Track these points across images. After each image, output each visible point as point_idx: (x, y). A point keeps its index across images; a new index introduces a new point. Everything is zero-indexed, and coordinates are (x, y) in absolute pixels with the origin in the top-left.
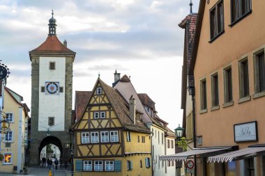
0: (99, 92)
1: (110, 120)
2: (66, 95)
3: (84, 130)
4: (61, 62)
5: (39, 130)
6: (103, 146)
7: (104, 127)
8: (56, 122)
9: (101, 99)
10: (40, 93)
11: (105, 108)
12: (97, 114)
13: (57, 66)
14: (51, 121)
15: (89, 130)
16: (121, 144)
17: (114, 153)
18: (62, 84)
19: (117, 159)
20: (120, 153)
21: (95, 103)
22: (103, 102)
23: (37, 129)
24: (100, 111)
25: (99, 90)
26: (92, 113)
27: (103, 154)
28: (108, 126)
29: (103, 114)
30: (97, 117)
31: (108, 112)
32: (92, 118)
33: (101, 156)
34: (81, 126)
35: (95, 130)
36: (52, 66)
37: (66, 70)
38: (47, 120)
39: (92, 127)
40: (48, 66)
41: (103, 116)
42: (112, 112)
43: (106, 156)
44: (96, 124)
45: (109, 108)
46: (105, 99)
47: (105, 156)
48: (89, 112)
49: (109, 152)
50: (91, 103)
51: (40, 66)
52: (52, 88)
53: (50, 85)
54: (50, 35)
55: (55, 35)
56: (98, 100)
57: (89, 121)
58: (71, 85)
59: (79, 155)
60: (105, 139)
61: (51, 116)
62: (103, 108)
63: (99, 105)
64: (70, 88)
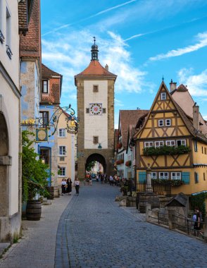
0: (164, 98)
1: (176, 128)
2: (108, 115)
3: (147, 139)
4: (103, 85)
5: (85, 148)
7: (169, 135)
9: (166, 105)
12: (161, 122)
15: (153, 139)
17: (182, 164)
18: (105, 106)
19: (184, 170)
20: (188, 164)
21: (160, 109)
22: (168, 109)
23: (83, 147)
24: (164, 118)
25: (164, 95)
26: (155, 121)
27: (169, 165)
28: (174, 135)
29: (168, 121)
30: (161, 124)
31: (174, 120)
32: (156, 126)
33: (166, 168)
34: (144, 135)
35: (159, 138)
36: (96, 88)
37: (108, 93)
38: (92, 139)
39: (156, 136)
40: (92, 89)
41: (168, 124)
42: (179, 119)
44: (160, 133)
45: (175, 115)
46: (171, 105)
47: (171, 167)
48: (153, 120)
49: (176, 163)
50: (155, 109)
54: (92, 60)
55: (97, 60)
56: (162, 106)
57: (153, 130)
58: (113, 106)
59: (142, 166)
61: (95, 135)
62: (167, 115)
63: (164, 112)
64: (112, 109)
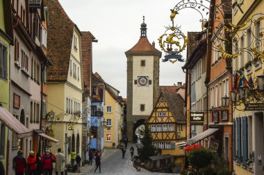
1: (168, 117)
2: (154, 87)
3: (152, 123)
4: (150, 60)
5: (133, 114)
6: (164, 134)
7: (164, 121)
8: (146, 108)
9: (163, 104)
10: (134, 85)
11: (165, 110)
12: (160, 113)
13: (146, 63)
14: (142, 107)
15: (156, 123)
16: (175, 132)
17: (171, 138)
18: (151, 78)
19: (172, 142)
20: (174, 138)
21: (160, 106)
22: (164, 106)
23: (131, 113)
24: (162, 112)
27: (164, 138)
28: (167, 121)
29: (164, 113)
30: (160, 115)
31: (167, 113)
32: (157, 116)
33: (162, 140)
34: (151, 121)
35: (159, 123)
36: (143, 63)
37: (154, 66)
38: (140, 106)
40: (140, 63)
41: (164, 115)
43: (166, 140)
44: (160, 120)
45: (168, 110)
46: (166, 104)
48: (156, 112)
49: (168, 137)
51: (134, 63)
52: (143, 81)
53: (142, 79)
54: (141, 37)
55: (146, 37)
56: (161, 104)
57: (156, 118)
58: (158, 79)
60: (165, 129)
61: (142, 103)
62: (164, 110)
63: (162, 108)
64: (157, 81)
